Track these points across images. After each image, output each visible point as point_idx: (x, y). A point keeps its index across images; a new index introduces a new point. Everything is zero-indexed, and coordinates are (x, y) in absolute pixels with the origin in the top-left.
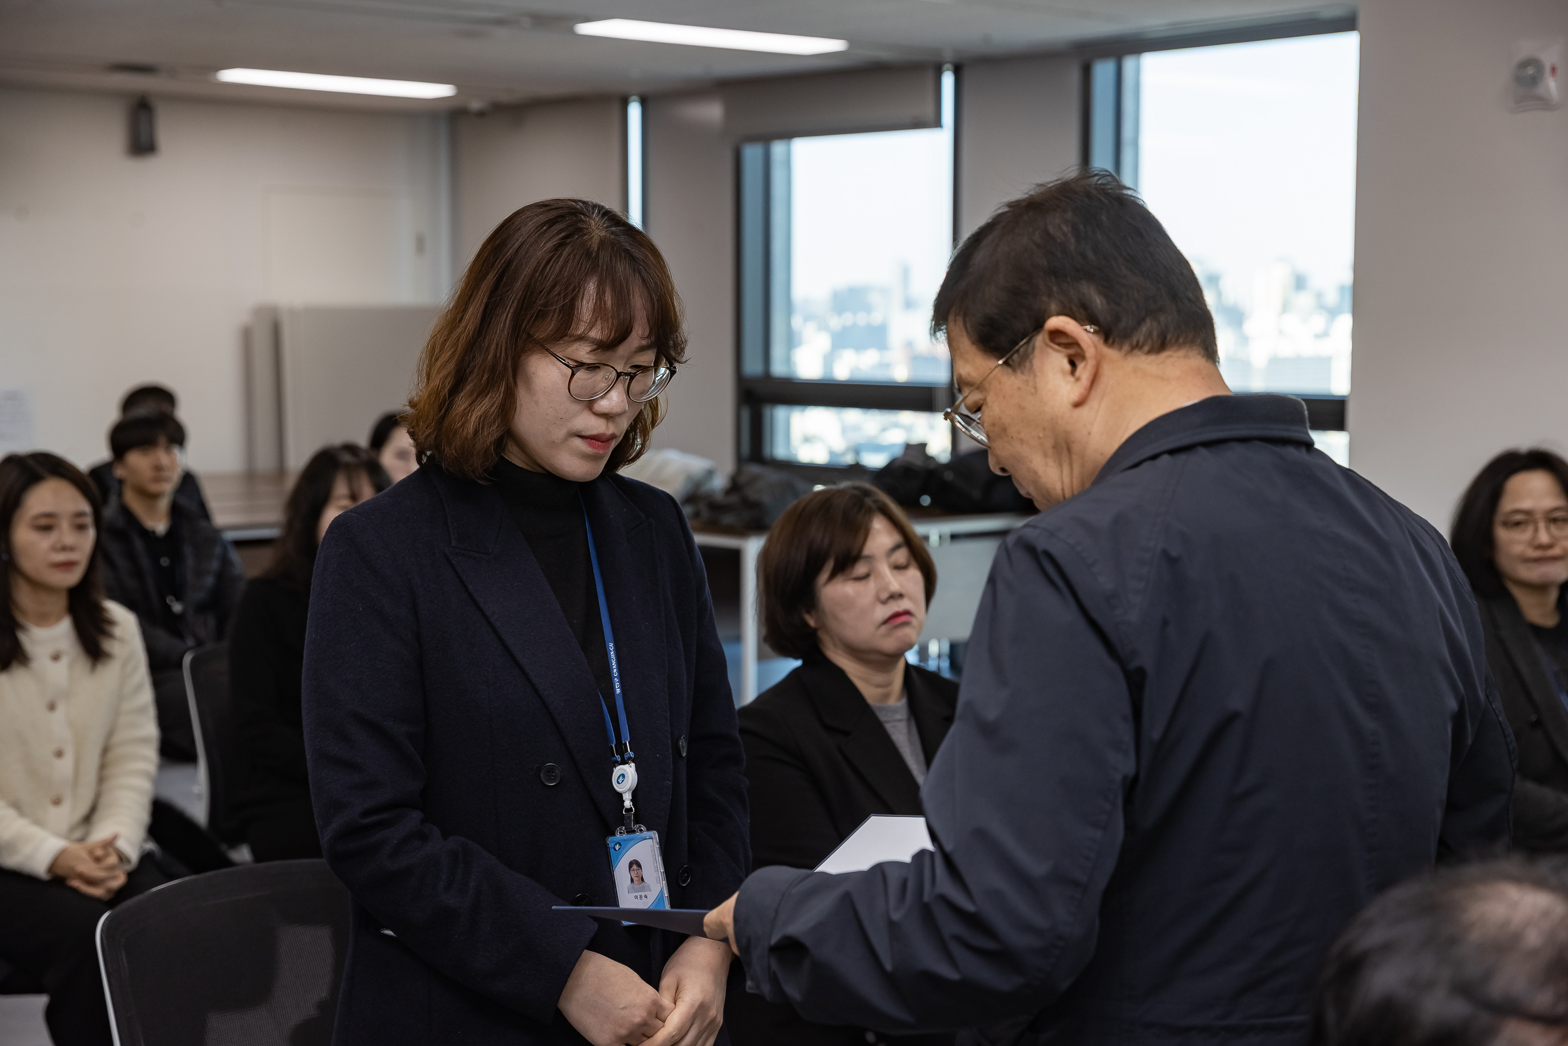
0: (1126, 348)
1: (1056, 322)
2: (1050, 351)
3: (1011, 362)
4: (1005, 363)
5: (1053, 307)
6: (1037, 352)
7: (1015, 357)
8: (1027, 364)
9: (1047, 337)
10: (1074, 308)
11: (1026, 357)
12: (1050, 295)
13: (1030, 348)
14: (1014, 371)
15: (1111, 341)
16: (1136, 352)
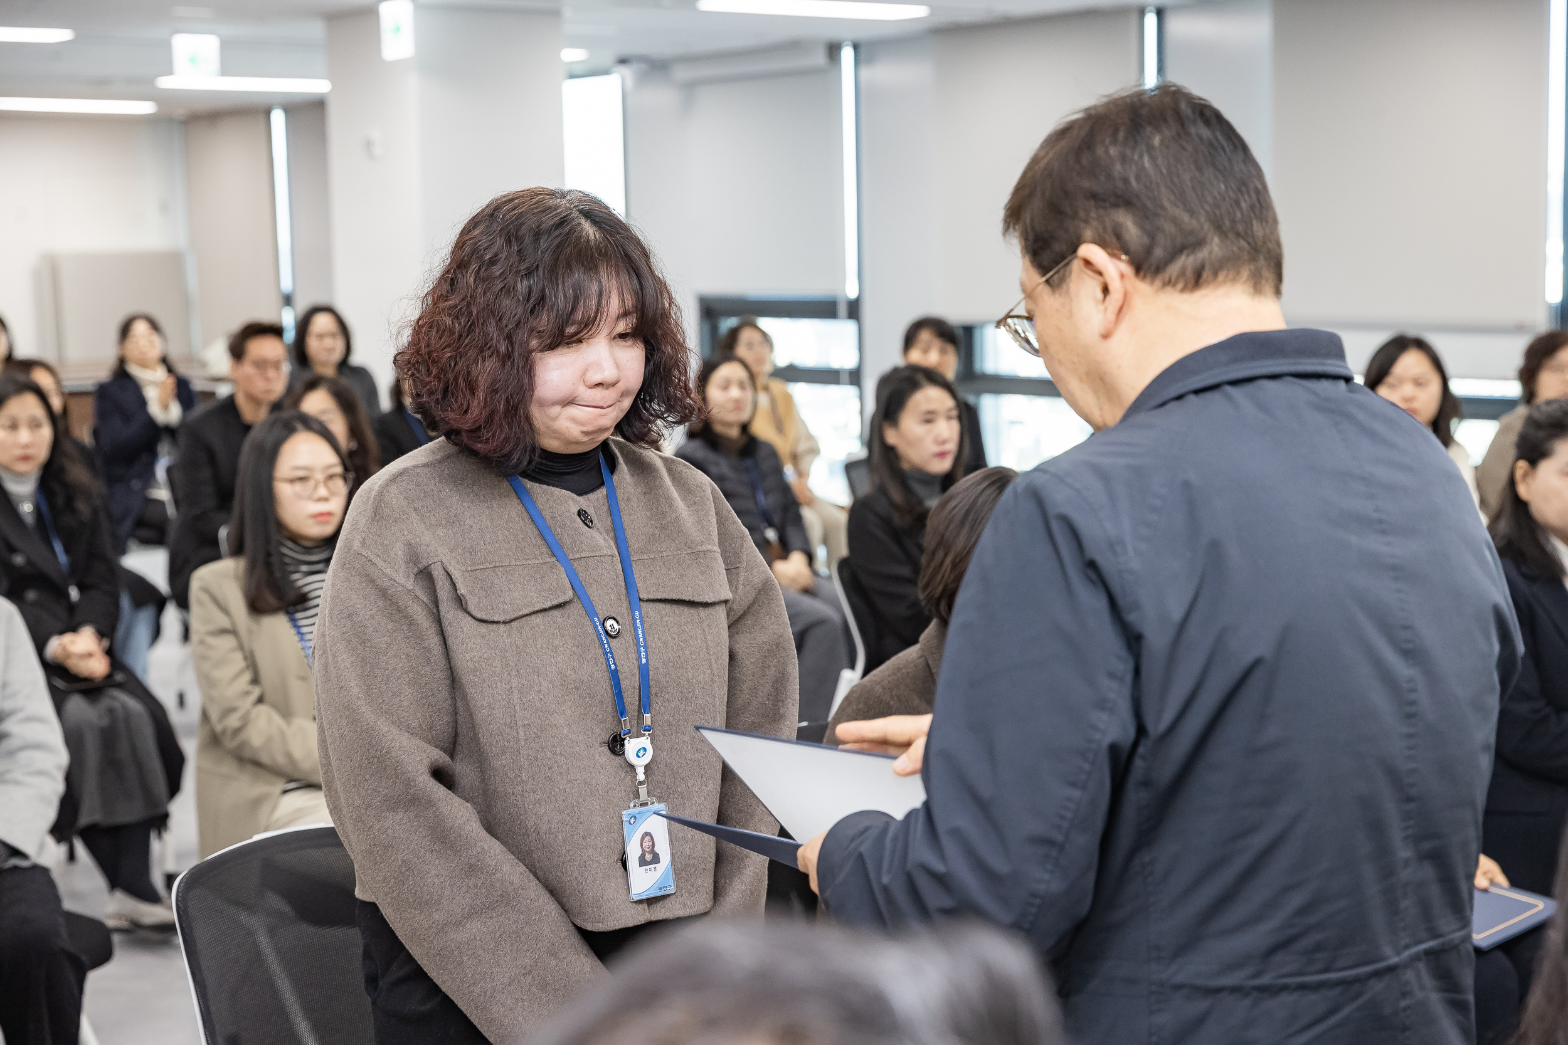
0: (1158, 282)
1: (1090, 251)
2: (1086, 277)
3: (1051, 282)
4: (1047, 281)
5: (1088, 233)
6: (1074, 276)
7: (1056, 277)
8: (1064, 286)
9: (1082, 263)
10: (1107, 238)
11: (1063, 280)
12: (1086, 221)
13: (1067, 273)
14: (1053, 292)
15: (1142, 274)
16: (1169, 289)
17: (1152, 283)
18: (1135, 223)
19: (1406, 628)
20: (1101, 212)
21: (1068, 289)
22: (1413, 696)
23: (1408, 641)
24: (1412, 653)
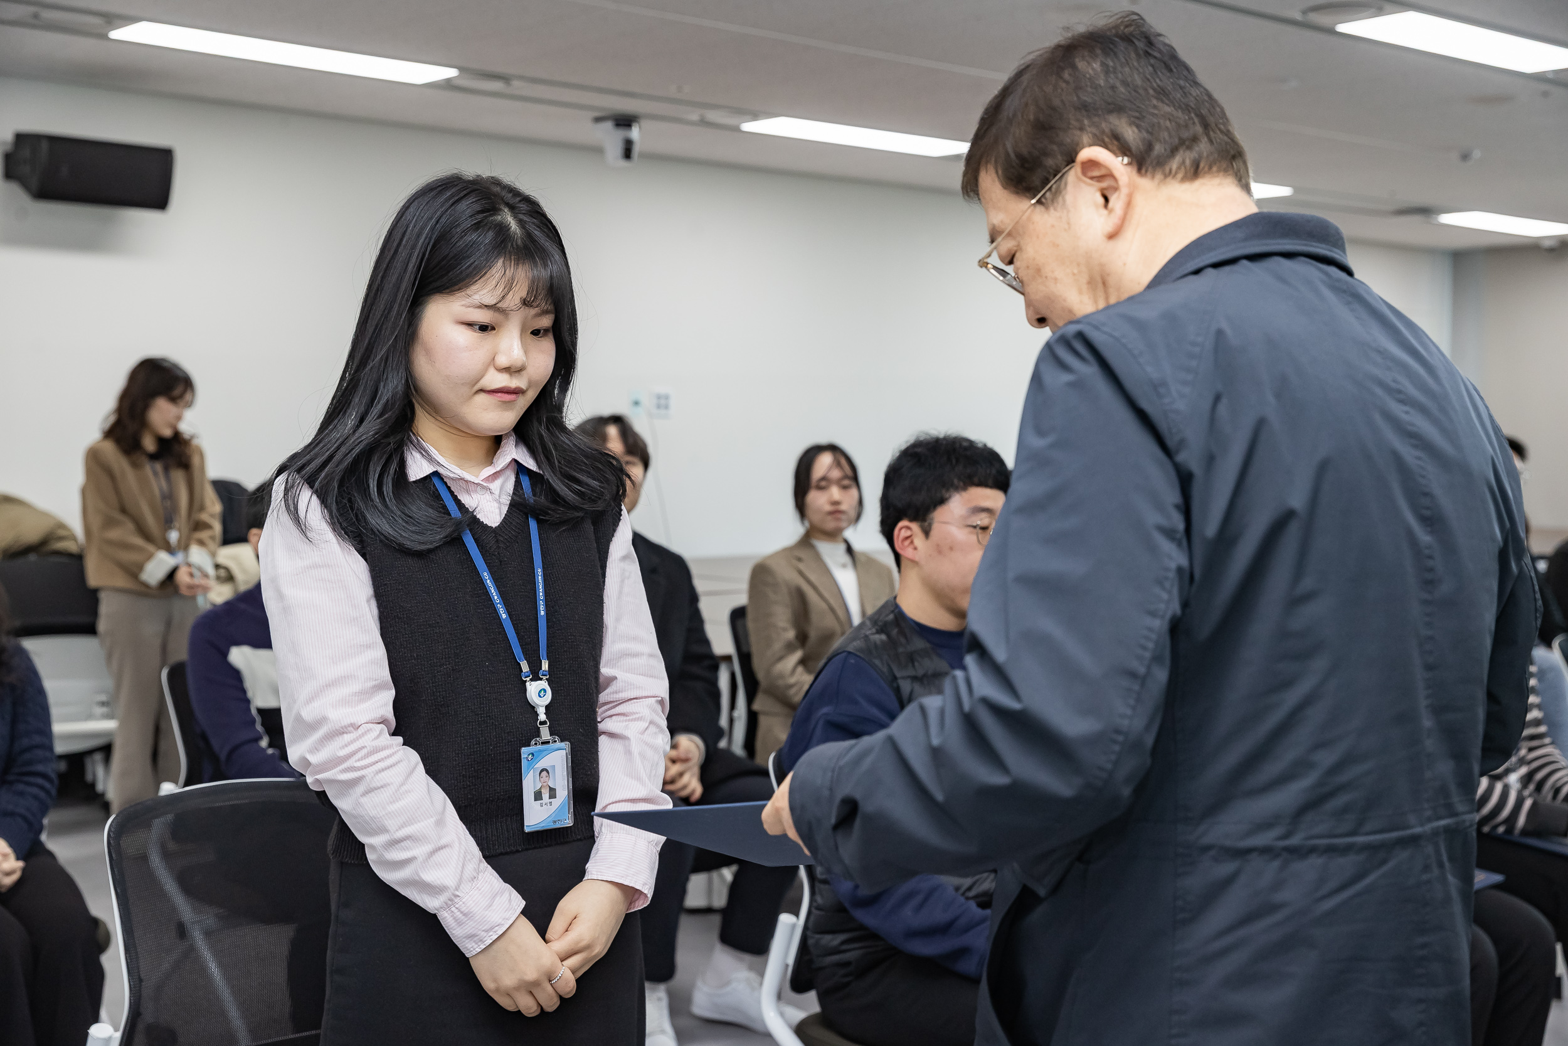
17: (1153, 177)
18: (1131, 124)
19: (1426, 494)
20: (1096, 119)
21: (1064, 201)
22: (1430, 563)
23: (1428, 508)
24: (1432, 520)
